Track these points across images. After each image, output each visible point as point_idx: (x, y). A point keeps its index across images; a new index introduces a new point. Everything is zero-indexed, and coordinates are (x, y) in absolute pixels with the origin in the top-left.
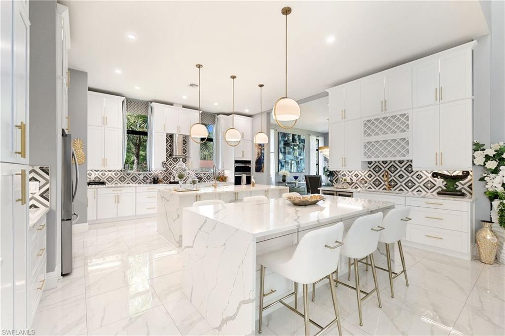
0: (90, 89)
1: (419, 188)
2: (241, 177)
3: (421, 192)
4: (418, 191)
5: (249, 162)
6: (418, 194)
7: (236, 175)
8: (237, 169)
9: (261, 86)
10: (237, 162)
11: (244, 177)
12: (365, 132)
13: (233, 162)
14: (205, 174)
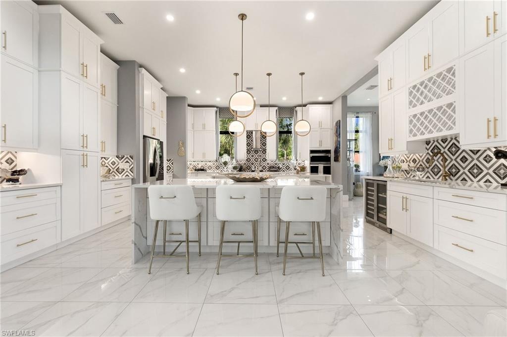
0: (189, 105)
1: (488, 177)
2: (318, 167)
3: (491, 182)
4: (485, 182)
5: (328, 152)
6: (486, 186)
7: (312, 165)
8: (313, 159)
9: (302, 74)
10: (312, 152)
11: (321, 167)
12: (411, 102)
13: (309, 152)
14: (284, 164)
